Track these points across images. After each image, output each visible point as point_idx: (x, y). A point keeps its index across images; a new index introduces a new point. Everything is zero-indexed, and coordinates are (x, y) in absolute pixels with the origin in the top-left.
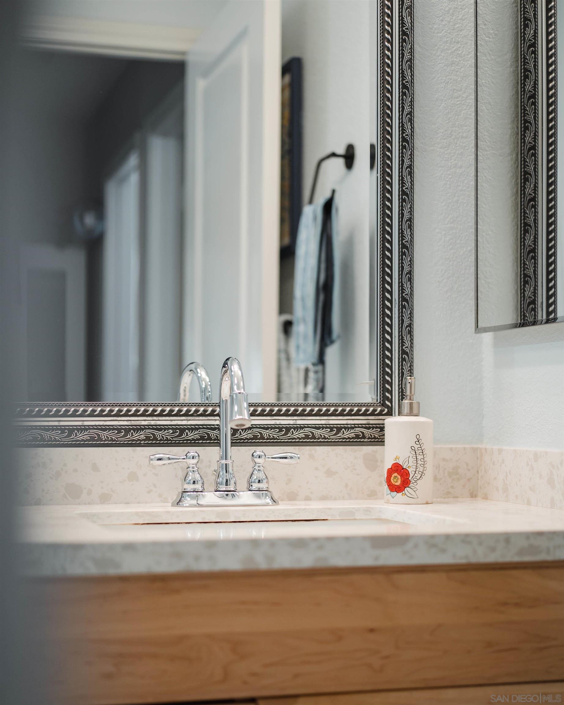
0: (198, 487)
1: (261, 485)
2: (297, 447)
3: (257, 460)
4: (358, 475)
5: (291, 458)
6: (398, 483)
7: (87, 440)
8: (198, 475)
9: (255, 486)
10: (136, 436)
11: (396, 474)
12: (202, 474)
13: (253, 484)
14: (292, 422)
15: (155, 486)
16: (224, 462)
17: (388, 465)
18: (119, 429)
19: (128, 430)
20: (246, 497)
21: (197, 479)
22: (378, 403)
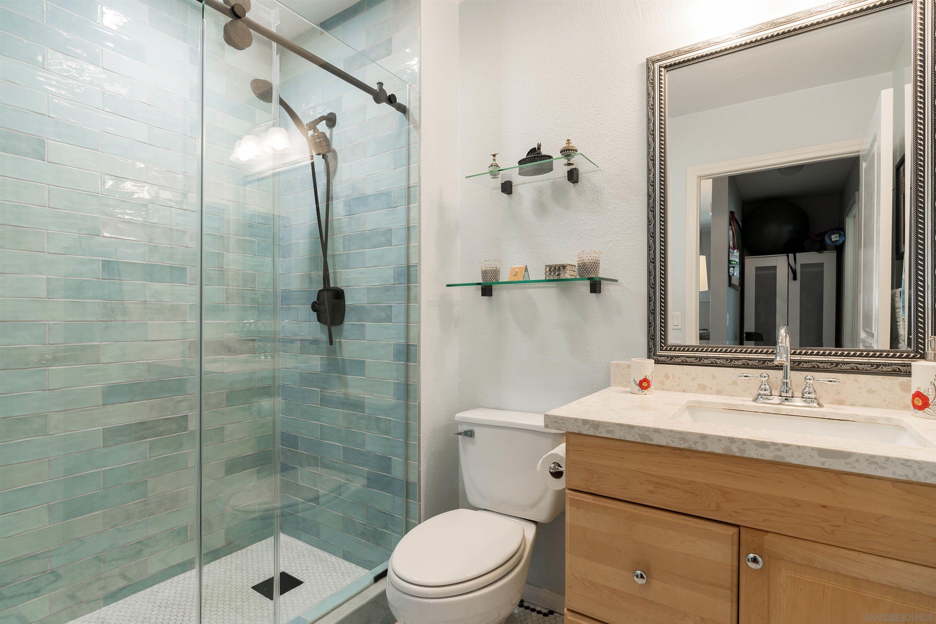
0: (768, 392)
1: (810, 396)
2: (845, 374)
3: (808, 381)
4: (894, 394)
5: (835, 381)
6: (920, 404)
7: (710, 363)
8: (768, 387)
9: (806, 395)
10: (737, 363)
11: (918, 398)
12: (771, 386)
13: (805, 394)
14: (840, 360)
15: (748, 389)
16: (785, 381)
17: (913, 392)
18: (727, 359)
19: (732, 360)
20: (798, 402)
21: (767, 388)
22: (912, 351)
